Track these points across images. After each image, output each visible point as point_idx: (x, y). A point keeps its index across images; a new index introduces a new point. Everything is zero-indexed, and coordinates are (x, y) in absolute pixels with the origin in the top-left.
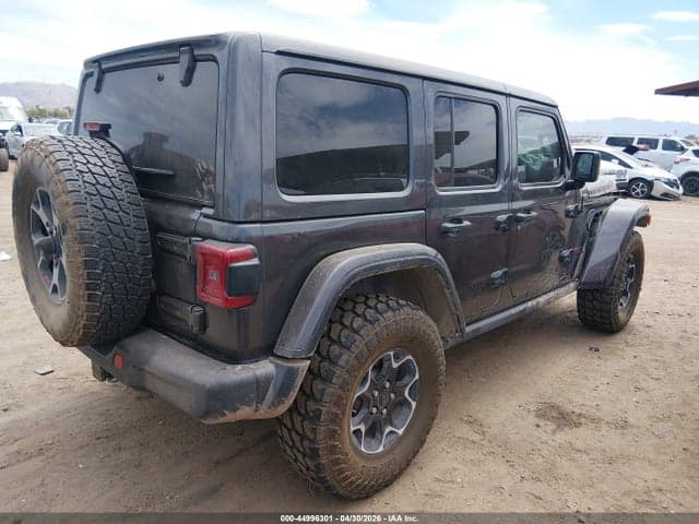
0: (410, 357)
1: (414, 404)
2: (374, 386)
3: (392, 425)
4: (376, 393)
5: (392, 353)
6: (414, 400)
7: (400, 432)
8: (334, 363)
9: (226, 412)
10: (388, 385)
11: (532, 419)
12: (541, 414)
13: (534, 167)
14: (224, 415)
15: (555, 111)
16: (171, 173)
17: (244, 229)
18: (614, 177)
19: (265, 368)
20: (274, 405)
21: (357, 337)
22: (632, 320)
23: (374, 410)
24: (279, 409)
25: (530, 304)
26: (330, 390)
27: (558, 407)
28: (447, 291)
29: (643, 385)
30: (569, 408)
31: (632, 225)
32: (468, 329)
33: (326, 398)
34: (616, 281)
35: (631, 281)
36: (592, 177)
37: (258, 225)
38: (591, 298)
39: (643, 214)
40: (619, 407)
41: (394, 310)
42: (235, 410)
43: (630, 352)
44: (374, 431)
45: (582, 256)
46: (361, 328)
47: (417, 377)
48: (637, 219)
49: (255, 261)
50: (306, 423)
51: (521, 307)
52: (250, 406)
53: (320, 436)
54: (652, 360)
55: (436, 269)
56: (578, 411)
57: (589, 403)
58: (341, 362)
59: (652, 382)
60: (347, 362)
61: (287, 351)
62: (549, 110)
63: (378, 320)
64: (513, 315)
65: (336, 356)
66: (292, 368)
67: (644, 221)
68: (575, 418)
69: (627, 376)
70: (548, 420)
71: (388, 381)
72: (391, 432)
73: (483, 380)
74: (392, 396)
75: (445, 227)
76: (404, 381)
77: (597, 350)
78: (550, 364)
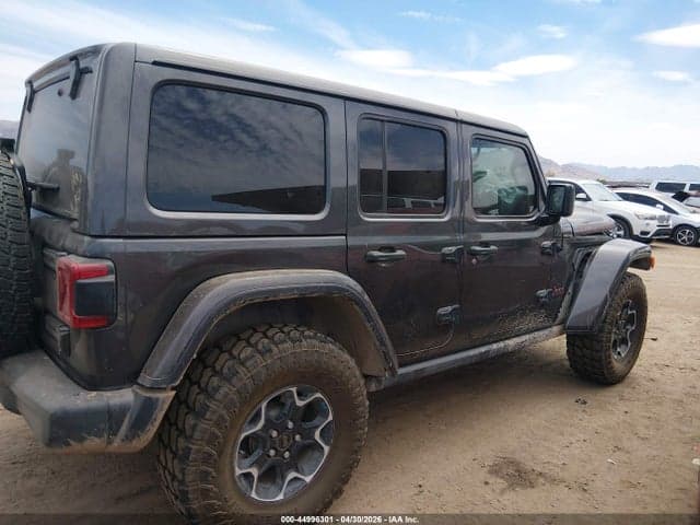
0: (319, 395)
1: (327, 449)
2: (269, 424)
3: (297, 471)
4: (275, 434)
5: (294, 390)
6: (326, 444)
7: (308, 479)
8: (210, 396)
9: (72, 442)
10: (290, 425)
11: (483, 475)
12: (495, 471)
13: (507, 201)
14: (69, 444)
15: (525, 141)
16: (56, 186)
17: (101, 244)
18: (655, 223)
19: (125, 397)
20: (128, 438)
21: (241, 370)
22: (632, 371)
23: (272, 452)
24: (134, 442)
25: (495, 346)
26: (203, 425)
27: (519, 463)
28: (368, 325)
29: (626, 444)
30: (529, 465)
31: (624, 266)
32: (401, 371)
33: (197, 435)
34: (607, 327)
35: (631, 328)
36: (567, 211)
37: (121, 240)
38: (581, 345)
39: (643, 255)
40: (589, 467)
41: (293, 341)
42: (81, 440)
43: (622, 407)
44: (271, 475)
45: (567, 298)
46: (247, 359)
47: (330, 418)
48: (631, 259)
49: (111, 278)
50: (176, 461)
51: (483, 349)
52: (100, 437)
53: (189, 478)
54: (644, 417)
55: (350, 299)
56: (538, 469)
57: (555, 461)
58: (218, 396)
59: (636, 443)
60: (226, 395)
61: (145, 379)
62: (517, 141)
63: (270, 351)
64: (471, 357)
65: (213, 388)
66: (150, 398)
67: (645, 262)
68: (533, 477)
69: (609, 433)
70: (502, 477)
71: (291, 420)
72: (296, 479)
73: (443, 428)
74: (298, 437)
75: (372, 256)
76: (316, 422)
77: (585, 403)
78: (524, 416)
